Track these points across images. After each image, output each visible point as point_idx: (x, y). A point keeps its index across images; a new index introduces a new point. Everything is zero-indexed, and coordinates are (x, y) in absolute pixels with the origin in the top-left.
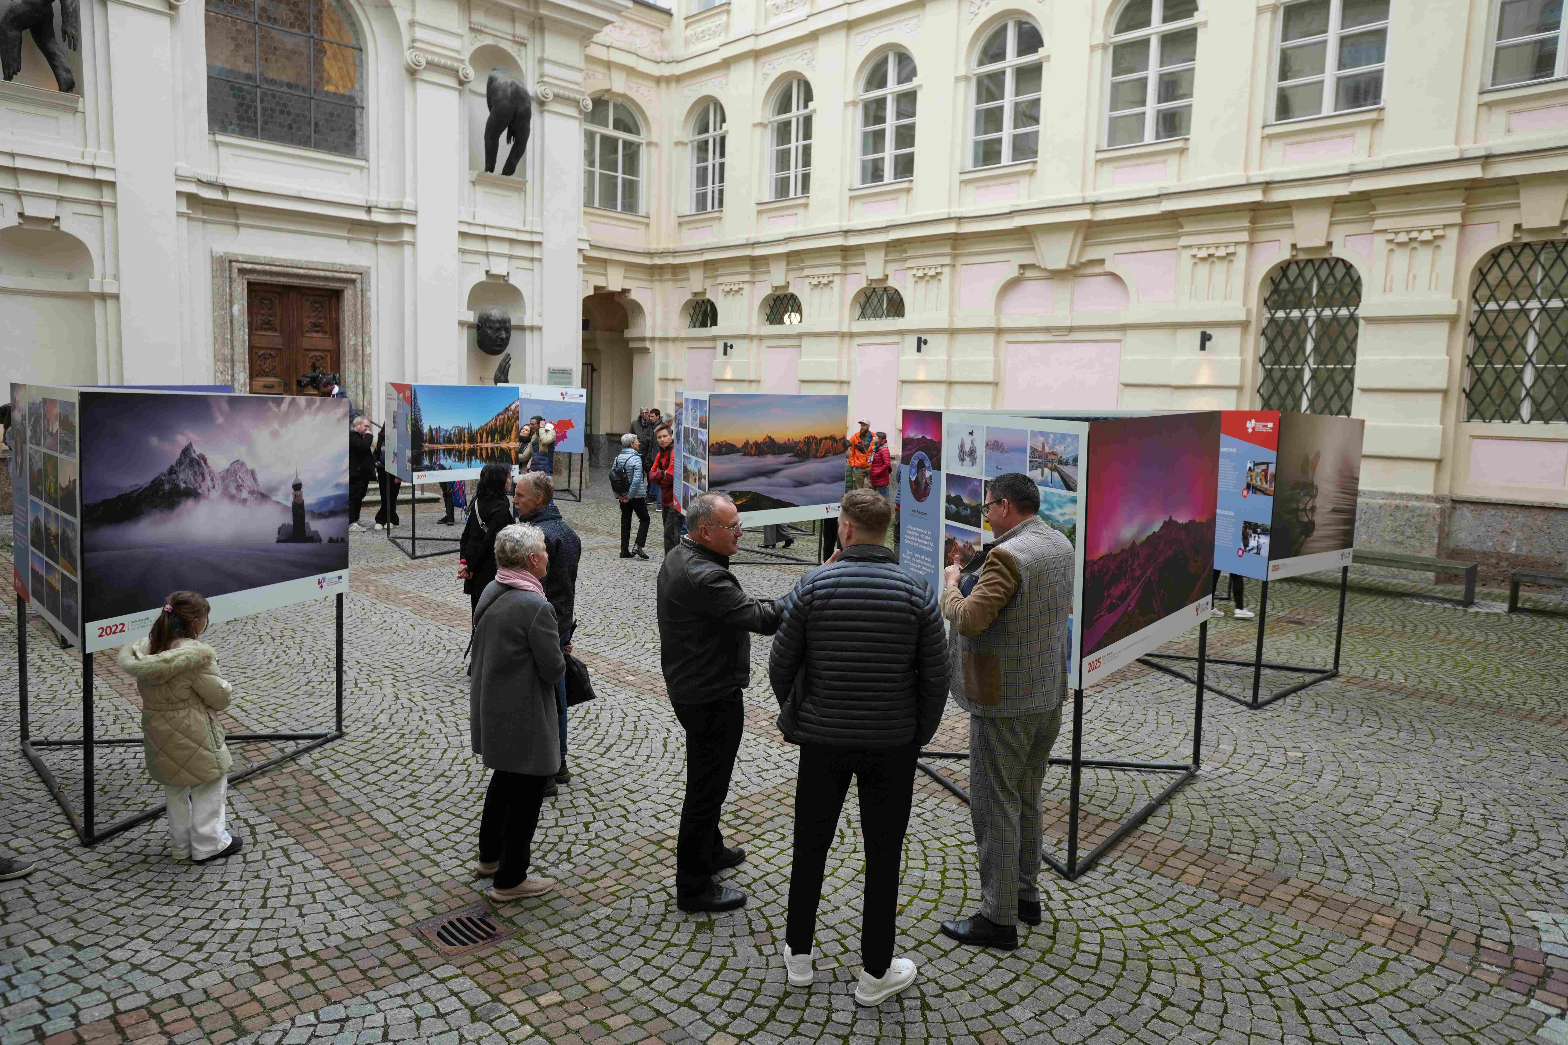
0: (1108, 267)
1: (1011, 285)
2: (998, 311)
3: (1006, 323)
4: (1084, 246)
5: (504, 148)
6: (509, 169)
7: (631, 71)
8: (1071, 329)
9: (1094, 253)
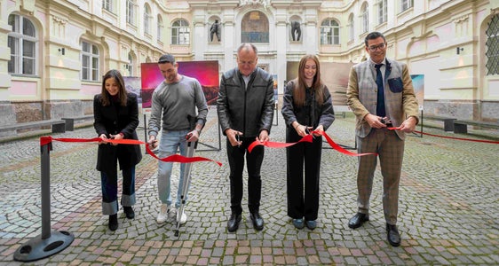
0: (434, 33)
1: (411, 45)
2: (408, 53)
3: (409, 56)
4: (426, 28)
5: (296, 35)
6: (298, 39)
7: (334, 12)
8: (426, 55)
9: (429, 30)
